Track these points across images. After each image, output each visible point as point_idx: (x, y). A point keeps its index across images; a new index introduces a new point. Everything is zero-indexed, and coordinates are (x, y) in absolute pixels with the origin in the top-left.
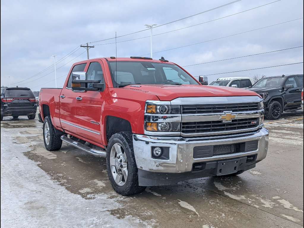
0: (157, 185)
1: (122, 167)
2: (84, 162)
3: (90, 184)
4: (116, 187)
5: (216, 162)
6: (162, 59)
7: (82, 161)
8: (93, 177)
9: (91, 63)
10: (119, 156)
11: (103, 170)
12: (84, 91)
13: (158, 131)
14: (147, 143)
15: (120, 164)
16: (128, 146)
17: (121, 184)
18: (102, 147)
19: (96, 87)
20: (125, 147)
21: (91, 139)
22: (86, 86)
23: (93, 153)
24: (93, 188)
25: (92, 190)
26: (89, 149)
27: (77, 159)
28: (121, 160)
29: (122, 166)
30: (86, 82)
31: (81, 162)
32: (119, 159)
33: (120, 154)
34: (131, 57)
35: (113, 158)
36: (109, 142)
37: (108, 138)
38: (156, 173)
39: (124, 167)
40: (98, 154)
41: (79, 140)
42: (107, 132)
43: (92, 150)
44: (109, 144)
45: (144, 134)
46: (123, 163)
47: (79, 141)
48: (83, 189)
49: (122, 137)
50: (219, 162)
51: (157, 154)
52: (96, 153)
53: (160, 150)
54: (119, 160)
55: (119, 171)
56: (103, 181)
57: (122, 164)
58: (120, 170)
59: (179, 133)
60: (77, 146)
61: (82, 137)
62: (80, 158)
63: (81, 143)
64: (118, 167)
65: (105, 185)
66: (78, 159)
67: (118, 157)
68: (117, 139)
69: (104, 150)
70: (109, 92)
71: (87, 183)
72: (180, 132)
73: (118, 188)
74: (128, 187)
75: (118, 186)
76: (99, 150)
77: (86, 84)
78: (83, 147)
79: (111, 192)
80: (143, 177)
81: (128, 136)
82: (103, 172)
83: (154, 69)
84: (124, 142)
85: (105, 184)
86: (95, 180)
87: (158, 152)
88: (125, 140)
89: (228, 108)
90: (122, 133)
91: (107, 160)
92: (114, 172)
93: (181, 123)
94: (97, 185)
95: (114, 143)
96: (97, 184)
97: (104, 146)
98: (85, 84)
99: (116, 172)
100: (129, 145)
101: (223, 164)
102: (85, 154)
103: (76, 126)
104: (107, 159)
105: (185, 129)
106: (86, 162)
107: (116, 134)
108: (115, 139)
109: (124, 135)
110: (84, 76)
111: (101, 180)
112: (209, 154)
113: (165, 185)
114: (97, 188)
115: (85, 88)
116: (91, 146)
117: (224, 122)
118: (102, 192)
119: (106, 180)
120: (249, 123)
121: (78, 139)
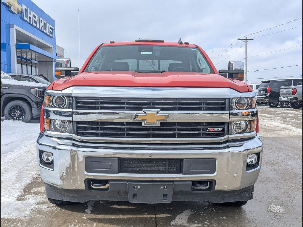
13: (51, 129)
30: (65, 69)
50: (128, 183)
72: (72, 133)
83: (150, 53)
89: (154, 104)
93: (74, 122)
98: (64, 72)
105: (80, 131)
112: (110, 169)
117: (143, 125)
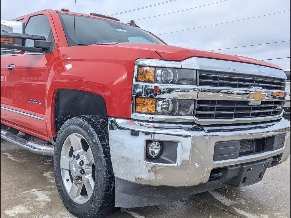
0: (146, 206)
1: (83, 174)
2: (16, 160)
3: (25, 198)
4: (71, 205)
5: (240, 167)
6: (132, 23)
7: (12, 158)
8: (30, 185)
9: (30, 17)
10: (78, 155)
11: (44, 173)
12: (20, 51)
13: (156, 113)
14: (135, 133)
15: (79, 168)
16: (97, 139)
17: (79, 200)
18: (47, 140)
19: (39, 46)
20: (90, 141)
21: (27, 127)
22: (24, 44)
23: (31, 148)
24: (29, 205)
25: (28, 209)
26: (24, 143)
27: (5, 155)
28: (82, 161)
29: (82, 172)
30: (24, 36)
31: (10, 160)
32: (77, 159)
33: (79, 151)
34: (91, 14)
35: (66, 157)
36: (59, 132)
37: (57, 125)
38: (150, 186)
39: (87, 174)
40: (40, 151)
41: (9, 129)
42: (56, 116)
43: (30, 143)
44: (61, 135)
45: (131, 119)
46: (84, 167)
47: (8, 131)
48: (11, 208)
49: (86, 123)
50: (245, 167)
51: (153, 153)
52: (35, 148)
53: (159, 147)
54: (78, 161)
55: (77, 179)
56: (47, 192)
57: (82, 168)
58: (80, 178)
59: (192, 118)
60: (5, 137)
61: (14, 124)
62: (10, 154)
63: (12, 134)
64: (76, 172)
65: (49, 200)
66: (7, 156)
67: (76, 155)
68: (76, 127)
69: (49, 144)
70: (60, 55)
71: (20, 196)
72: (193, 116)
73: (74, 207)
74: (94, 208)
75: (74, 203)
76: (40, 144)
77: (24, 39)
78: (15, 139)
79: (61, 213)
80: (124, 192)
81: (96, 121)
82: (44, 175)
83: (125, 31)
84: (89, 131)
85: (50, 196)
86: (32, 190)
87: (155, 149)
88: (91, 129)
89: (256, 82)
90: (84, 117)
91: (55, 160)
92: (68, 180)
93: (197, 101)
94: (37, 199)
95: (69, 133)
96: (37, 197)
97: (50, 137)
98: (21, 40)
99: (70, 181)
100: (99, 137)
101: (249, 169)
102: (16, 148)
103: (5, 108)
104: (54, 158)
105: (201, 112)
106: (18, 159)
107: (74, 118)
108: (72, 127)
109: (88, 121)
110: (20, 29)
111: (42, 190)
112: (234, 153)
113: (160, 204)
114: (37, 205)
115: (21, 45)
116: (27, 137)
118: (46, 214)
119: (51, 189)
120: (275, 108)
121: (8, 127)
